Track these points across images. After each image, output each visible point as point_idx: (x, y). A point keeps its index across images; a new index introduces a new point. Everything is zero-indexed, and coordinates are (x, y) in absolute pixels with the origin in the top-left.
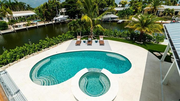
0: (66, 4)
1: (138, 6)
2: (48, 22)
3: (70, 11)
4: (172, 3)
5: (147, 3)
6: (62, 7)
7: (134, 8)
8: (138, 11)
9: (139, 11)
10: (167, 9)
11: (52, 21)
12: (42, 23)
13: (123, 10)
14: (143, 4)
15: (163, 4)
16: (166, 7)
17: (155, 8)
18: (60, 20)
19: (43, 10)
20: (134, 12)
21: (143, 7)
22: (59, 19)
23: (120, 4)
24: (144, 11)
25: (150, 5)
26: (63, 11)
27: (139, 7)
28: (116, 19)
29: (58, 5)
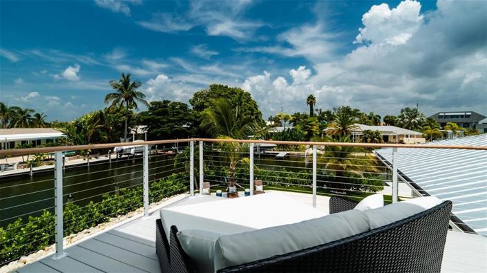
0: (151, 117)
1: (312, 125)
2: (96, 158)
3: (158, 132)
4: (371, 121)
5: (326, 121)
6: (139, 123)
7: (305, 129)
8: (314, 134)
9: (316, 134)
10: (367, 132)
11: (111, 153)
12: (78, 158)
13: (284, 132)
14: (319, 122)
15: (357, 122)
16: (364, 128)
17: (344, 129)
18: (132, 151)
19: (91, 128)
20: (306, 135)
21: (322, 128)
22: (130, 149)
23: (270, 119)
24: (325, 134)
25: (334, 123)
26: (140, 131)
27: (315, 127)
28: (272, 149)
29: (130, 117)
